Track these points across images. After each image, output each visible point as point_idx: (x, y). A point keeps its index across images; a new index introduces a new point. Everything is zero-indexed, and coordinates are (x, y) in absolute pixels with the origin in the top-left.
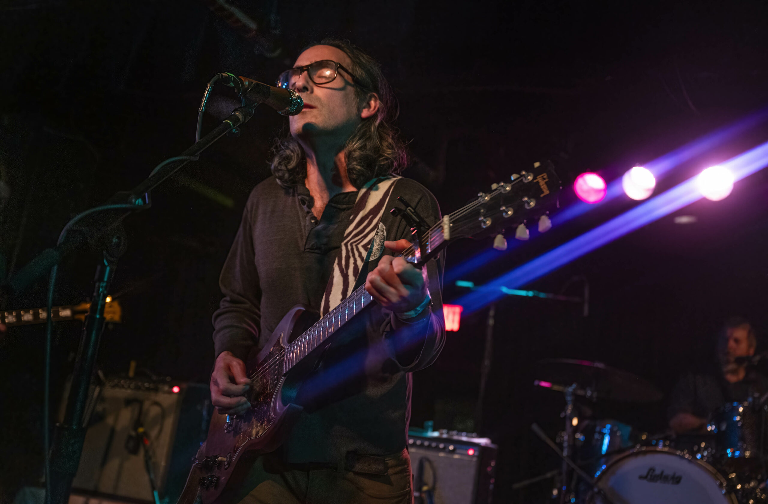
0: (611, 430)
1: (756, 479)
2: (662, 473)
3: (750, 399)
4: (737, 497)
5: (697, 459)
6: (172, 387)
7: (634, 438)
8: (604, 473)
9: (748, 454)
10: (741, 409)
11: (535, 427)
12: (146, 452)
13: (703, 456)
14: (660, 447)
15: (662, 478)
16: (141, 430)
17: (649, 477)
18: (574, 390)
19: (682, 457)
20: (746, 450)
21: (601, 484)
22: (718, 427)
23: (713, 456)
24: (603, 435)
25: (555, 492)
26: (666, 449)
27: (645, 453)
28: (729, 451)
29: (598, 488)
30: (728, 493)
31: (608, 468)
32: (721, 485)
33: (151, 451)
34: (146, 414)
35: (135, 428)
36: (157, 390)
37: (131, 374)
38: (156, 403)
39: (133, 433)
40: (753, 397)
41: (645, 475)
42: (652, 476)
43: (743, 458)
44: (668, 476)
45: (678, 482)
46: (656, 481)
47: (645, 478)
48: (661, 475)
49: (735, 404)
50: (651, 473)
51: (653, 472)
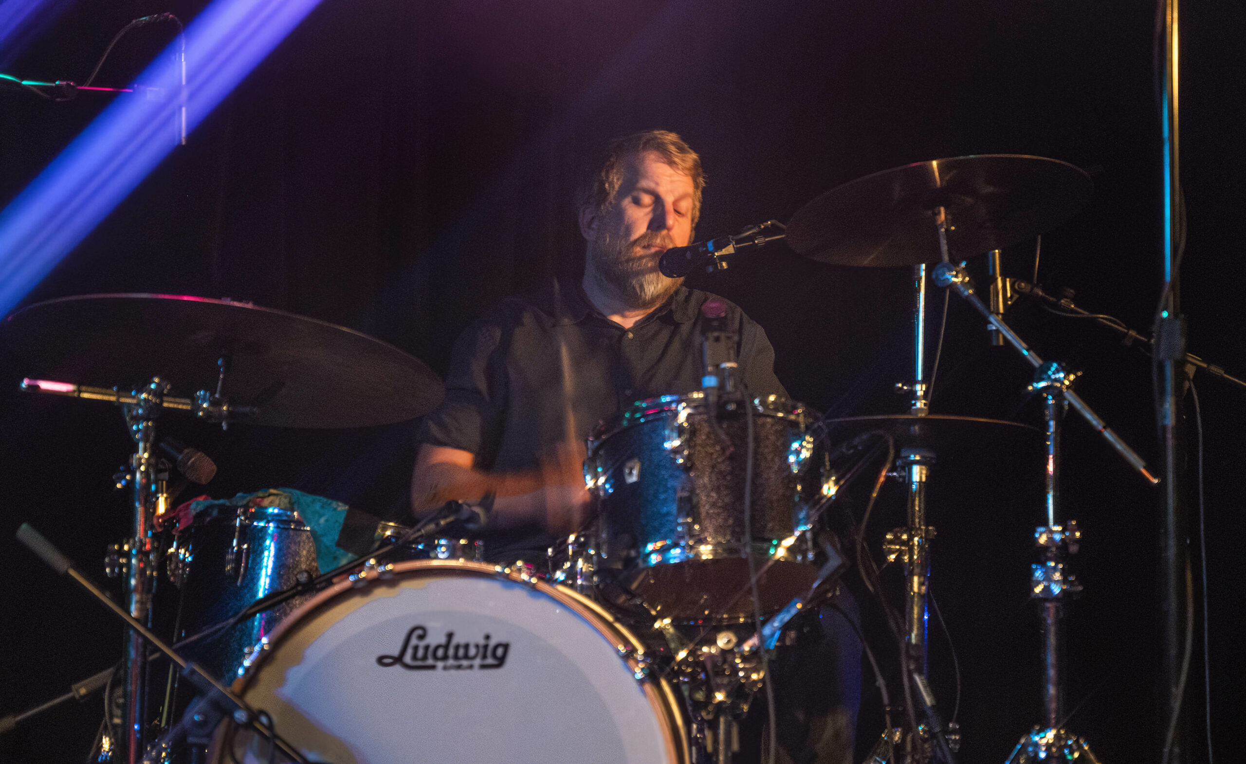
0: (283, 518)
1: (731, 627)
3: (710, 381)
5: (555, 582)
8: (265, 659)
9: (706, 549)
10: (683, 414)
11: (26, 533)
13: (572, 574)
14: (441, 559)
15: (450, 652)
17: (408, 659)
18: (155, 393)
20: (702, 541)
21: (254, 699)
22: (617, 478)
23: (602, 569)
24: (255, 538)
25: (106, 743)
26: (460, 562)
27: (392, 580)
29: (248, 708)
30: (652, 677)
31: (276, 645)
32: (631, 652)
40: (719, 372)
41: (396, 652)
42: (420, 653)
43: (694, 565)
44: (467, 646)
45: (500, 662)
46: (433, 667)
47: (398, 660)
48: (446, 647)
49: (665, 399)
50: (414, 641)
51: (421, 637)
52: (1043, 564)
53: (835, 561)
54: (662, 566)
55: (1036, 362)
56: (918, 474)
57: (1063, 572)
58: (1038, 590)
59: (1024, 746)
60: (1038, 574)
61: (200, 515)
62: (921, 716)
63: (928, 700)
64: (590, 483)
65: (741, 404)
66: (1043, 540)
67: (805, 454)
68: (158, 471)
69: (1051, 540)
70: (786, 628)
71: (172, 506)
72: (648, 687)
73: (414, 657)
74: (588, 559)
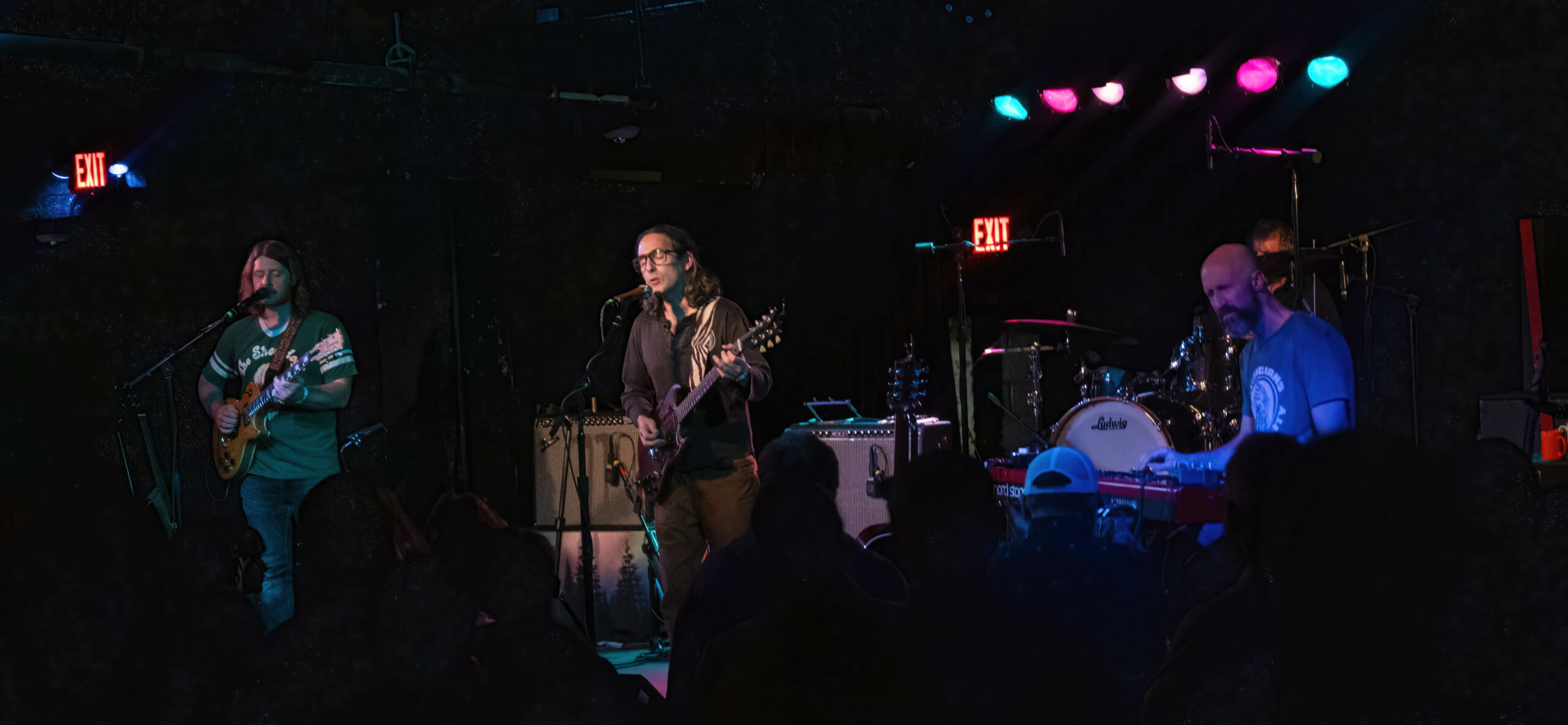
2: (1111, 419)
8: (1060, 428)
9: (1202, 385)
11: (991, 396)
12: (625, 482)
14: (1108, 397)
15: (1111, 425)
16: (616, 462)
17: (1100, 427)
27: (1093, 404)
31: (1063, 424)
32: (1155, 423)
33: (630, 480)
34: (618, 447)
35: (611, 462)
36: (623, 423)
37: (594, 410)
38: (624, 435)
39: (609, 467)
41: (1097, 425)
42: (1103, 424)
44: (1115, 423)
45: (1125, 427)
46: (1107, 429)
47: (1098, 427)
48: (1110, 423)
50: (1101, 421)
51: (1103, 420)
72: (1162, 433)
73: (1102, 426)
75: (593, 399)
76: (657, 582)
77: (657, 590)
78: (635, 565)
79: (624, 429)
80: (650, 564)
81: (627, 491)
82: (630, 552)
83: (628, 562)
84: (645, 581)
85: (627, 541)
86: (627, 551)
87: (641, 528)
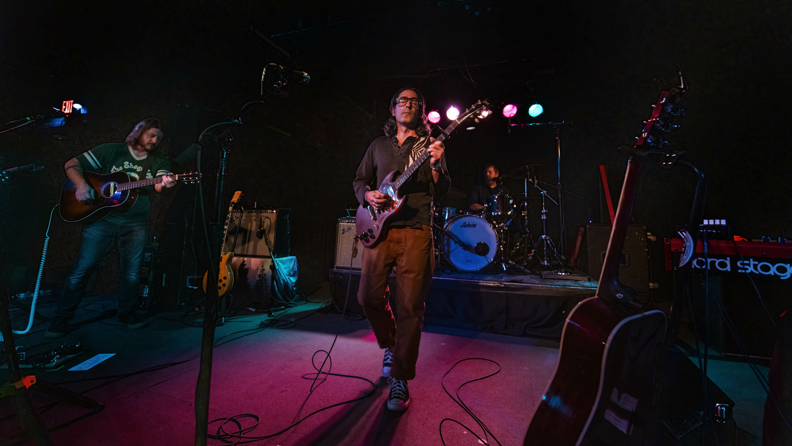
0: (448, 210)
1: (503, 222)
2: (469, 223)
4: (496, 230)
6: (273, 211)
7: (457, 212)
8: (446, 226)
9: (500, 213)
10: (496, 197)
12: (265, 237)
13: (483, 216)
15: (469, 226)
16: (262, 228)
17: (464, 226)
19: (476, 217)
21: (446, 230)
23: (487, 216)
24: (445, 212)
27: (461, 217)
28: (493, 213)
29: (445, 232)
30: (493, 228)
31: (448, 224)
32: (491, 226)
33: (267, 237)
34: (264, 222)
35: (260, 228)
36: (267, 212)
37: (255, 207)
38: (267, 217)
39: (259, 230)
40: (501, 192)
43: (498, 215)
44: (471, 225)
45: (475, 226)
46: (467, 227)
47: (463, 226)
48: (468, 225)
49: (494, 195)
51: (465, 223)
52: (543, 215)
53: (516, 214)
54: (494, 215)
55: (541, 190)
56: (526, 204)
57: (546, 216)
58: (542, 218)
59: (541, 238)
60: (542, 216)
61: (439, 210)
62: (527, 233)
63: (528, 231)
64: (485, 205)
65: (504, 196)
66: (543, 212)
67: (512, 202)
68: (434, 204)
69: (544, 212)
70: (510, 223)
71: (436, 208)
72: (493, 229)
73: (465, 226)
74: (485, 214)
75: (256, 202)
76: (275, 282)
77: (274, 285)
78: (265, 273)
79: (267, 215)
80: (272, 274)
81: (266, 241)
82: (264, 268)
83: (262, 272)
84: (269, 282)
85: (263, 263)
86: (262, 268)
87: (270, 257)
